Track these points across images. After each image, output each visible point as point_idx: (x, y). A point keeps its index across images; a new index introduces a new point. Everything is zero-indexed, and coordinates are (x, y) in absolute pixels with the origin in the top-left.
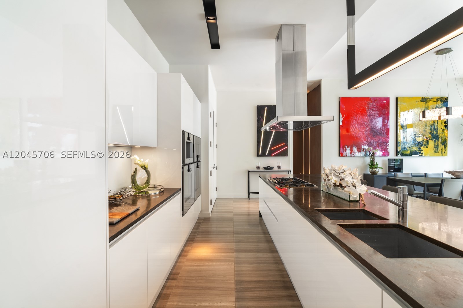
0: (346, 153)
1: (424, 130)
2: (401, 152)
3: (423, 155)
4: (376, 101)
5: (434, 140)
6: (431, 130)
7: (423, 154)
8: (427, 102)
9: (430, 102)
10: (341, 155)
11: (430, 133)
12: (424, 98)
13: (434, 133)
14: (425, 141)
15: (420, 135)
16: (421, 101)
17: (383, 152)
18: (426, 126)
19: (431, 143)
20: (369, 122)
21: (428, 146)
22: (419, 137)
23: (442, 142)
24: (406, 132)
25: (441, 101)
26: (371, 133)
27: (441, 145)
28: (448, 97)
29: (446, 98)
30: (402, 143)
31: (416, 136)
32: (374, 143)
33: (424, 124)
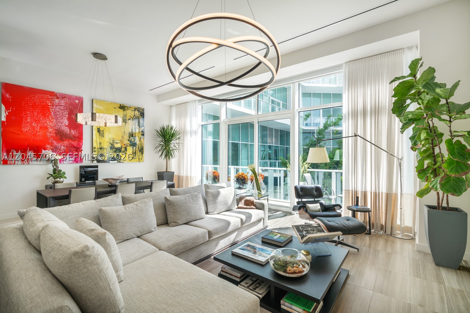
1: (123, 137)
4: (64, 98)
5: (132, 147)
6: (129, 137)
8: (125, 110)
9: (129, 110)
10: (5, 162)
11: (129, 140)
12: (122, 105)
13: (132, 140)
14: (124, 148)
15: (118, 142)
16: (119, 108)
18: (124, 133)
19: (130, 150)
20: (53, 122)
21: (126, 152)
22: (117, 143)
23: (139, 149)
24: (103, 137)
25: (139, 111)
26: (56, 135)
27: (138, 152)
28: (144, 109)
29: (142, 109)
30: (98, 149)
31: (114, 142)
32: (61, 147)
33: (123, 131)
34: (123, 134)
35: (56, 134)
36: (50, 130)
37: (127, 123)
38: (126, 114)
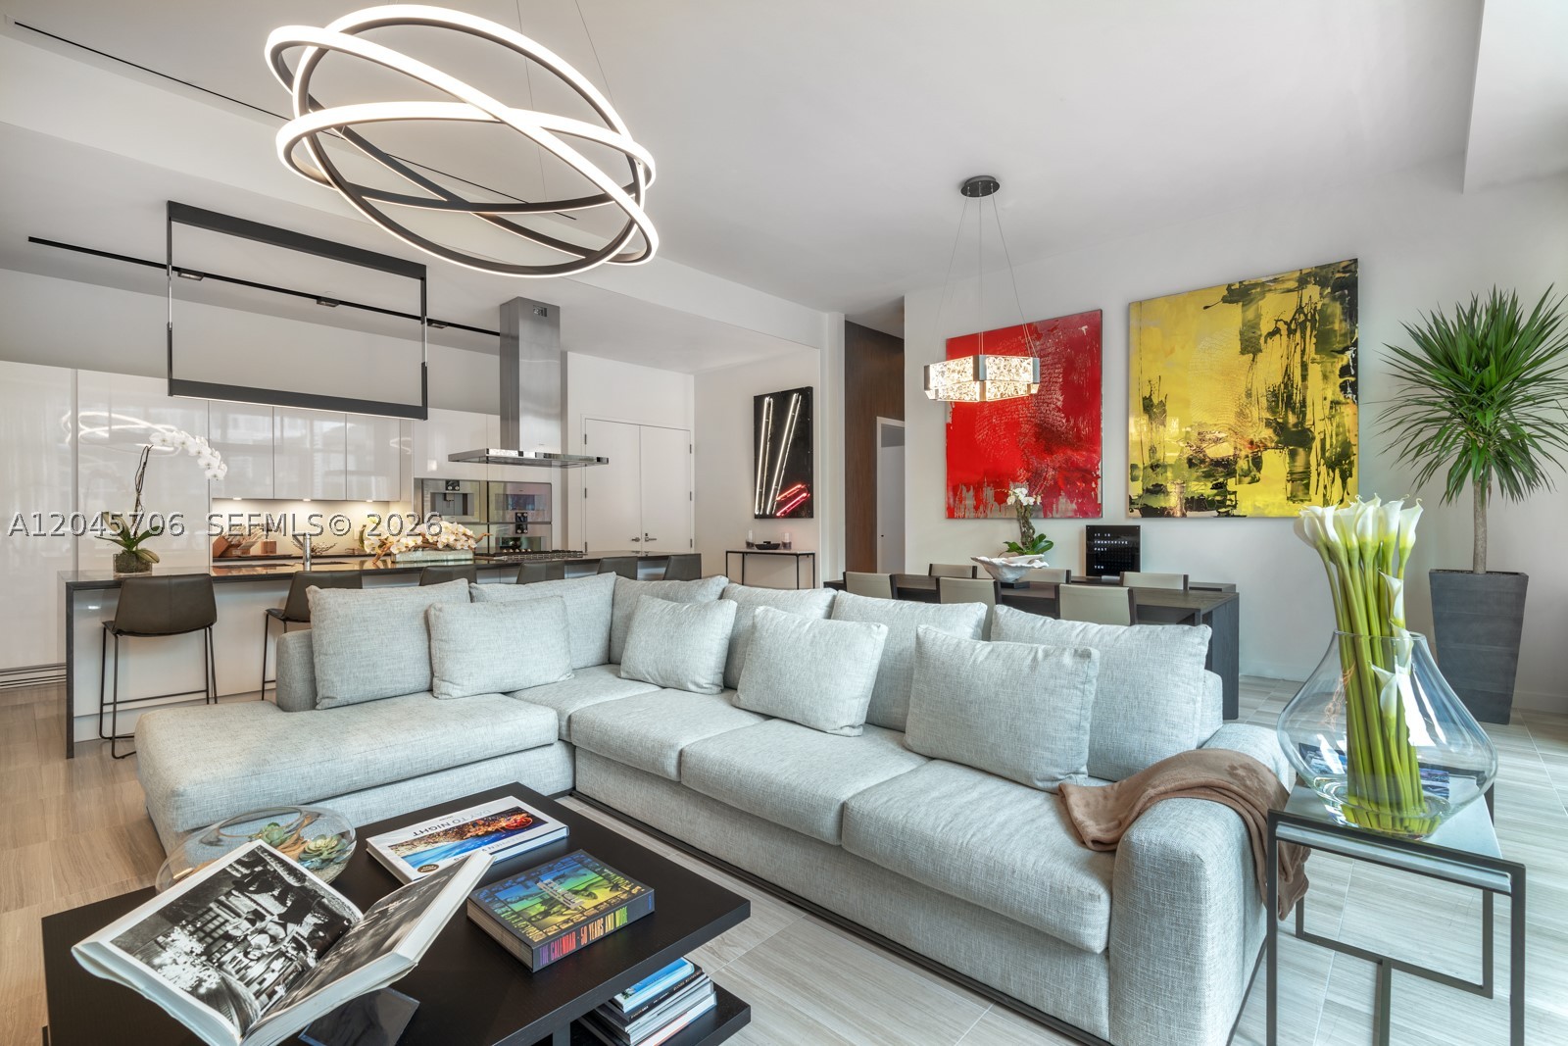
0: (962, 507)
1: (1241, 414)
2: (1141, 502)
3: (1235, 512)
4: (1052, 330)
5: (1286, 450)
6: (1272, 410)
7: (1235, 507)
8: (1251, 301)
9: (1269, 296)
10: (951, 513)
11: (1268, 424)
12: (1237, 286)
13: (1286, 422)
14: (1247, 456)
15: (1220, 436)
16: (1225, 300)
17: (1077, 503)
18: (1249, 395)
19: (1275, 460)
20: (1030, 406)
21: (1258, 475)
22: (1217, 441)
23: (1327, 454)
24: (1162, 428)
25: (1322, 283)
26: (1037, 439)
27: (1323, 469)
28: (1356, 261)
29: (1344, 268)
30: (1145, 468)
31: (1202, 440)
32: (1047, 472)
33: (1242, 390)
34: (1244, 400)
35: (1037, 436)
36: (1025, 428)
37: (1261, 351)
38: (1259, 316)
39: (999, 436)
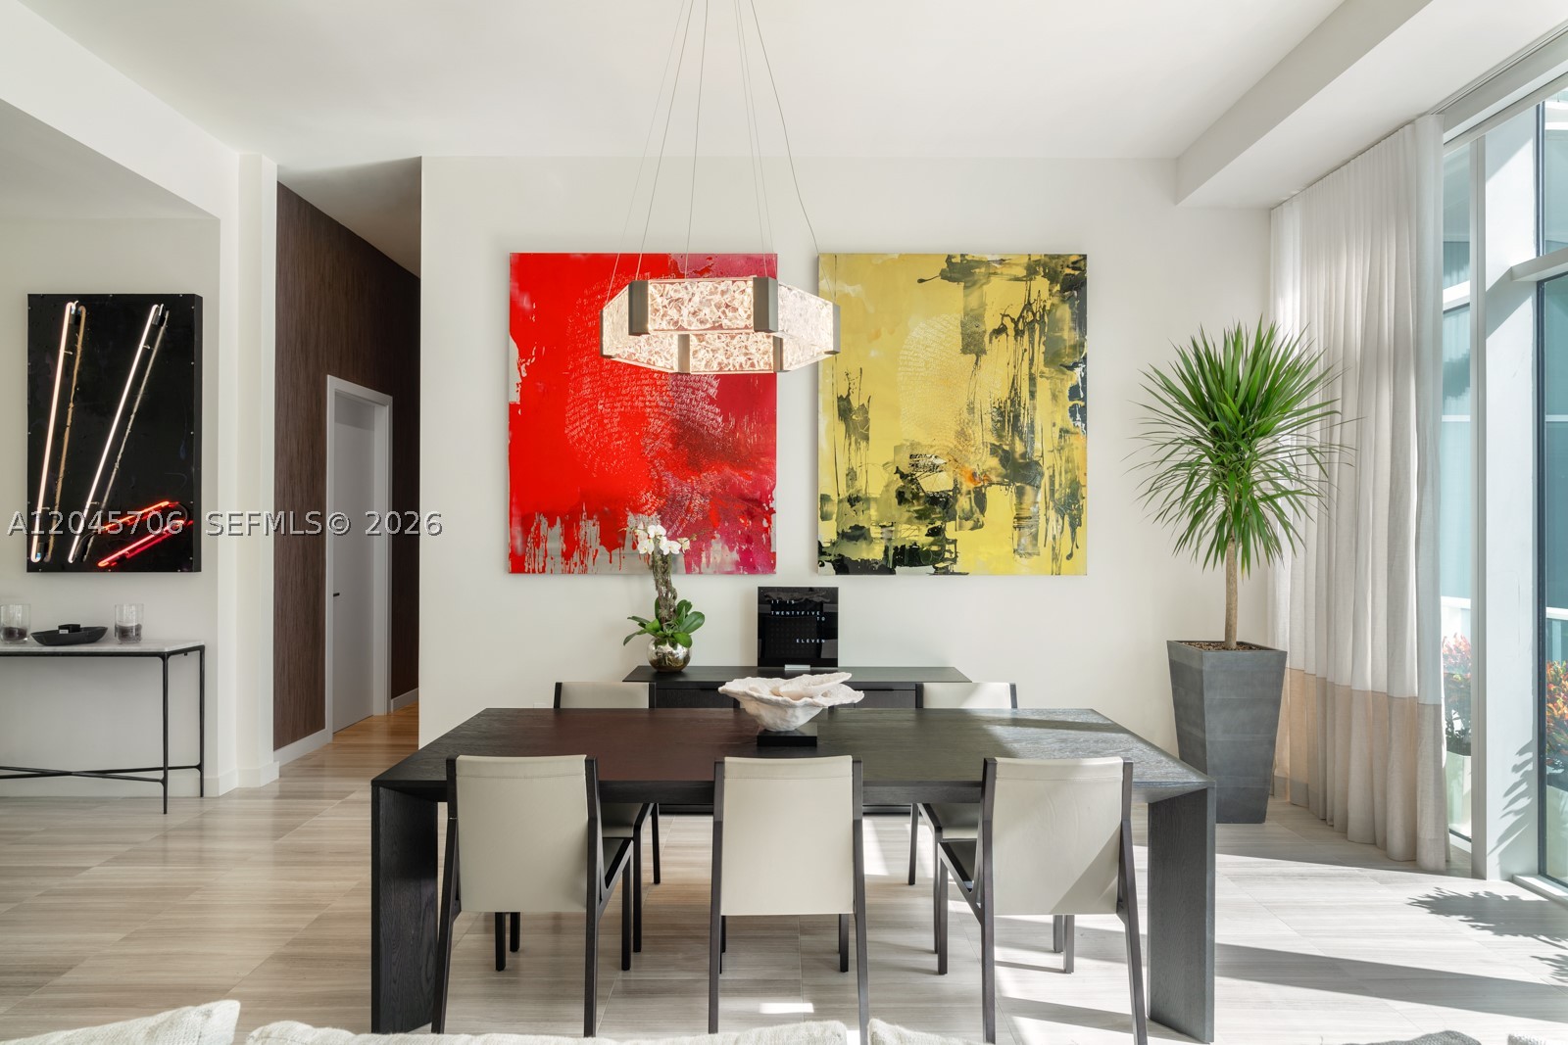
0: (540, 553)
1: (962, 435)
2: (835, 551)
3: (955, 568)
4: (702, 272)
5: (1013, 488)
6: (999, 433)
7: (954, 561)
8: (974, 283)
9: (994, 279)
10: (517, 564)
11: (994, 450)
12: (957, 260)
13: (1013, 451)
14: (969, 493)
15: (938, 462)
16: (944, 275)
17: (740, 551)
18: (971, 410)
19: (1000, 500)
20: (664, 388)
21: (981, 519)
22: (934, 468)
23: (1057, 496)
24: (863, 444)
25: (1052, 277)
26: (676, 445)
27: (1052, 514)
28: (1084, 257)
29: (1074, 263)
30: (840, 501)
31: (915, 466)
32: (691, 499)
33: (963, 403)
34: (965, 415)
35: (675, 439)
36: (656, 425)
37: (984, 352)
38: (983, 306)
39: (610, 435)
